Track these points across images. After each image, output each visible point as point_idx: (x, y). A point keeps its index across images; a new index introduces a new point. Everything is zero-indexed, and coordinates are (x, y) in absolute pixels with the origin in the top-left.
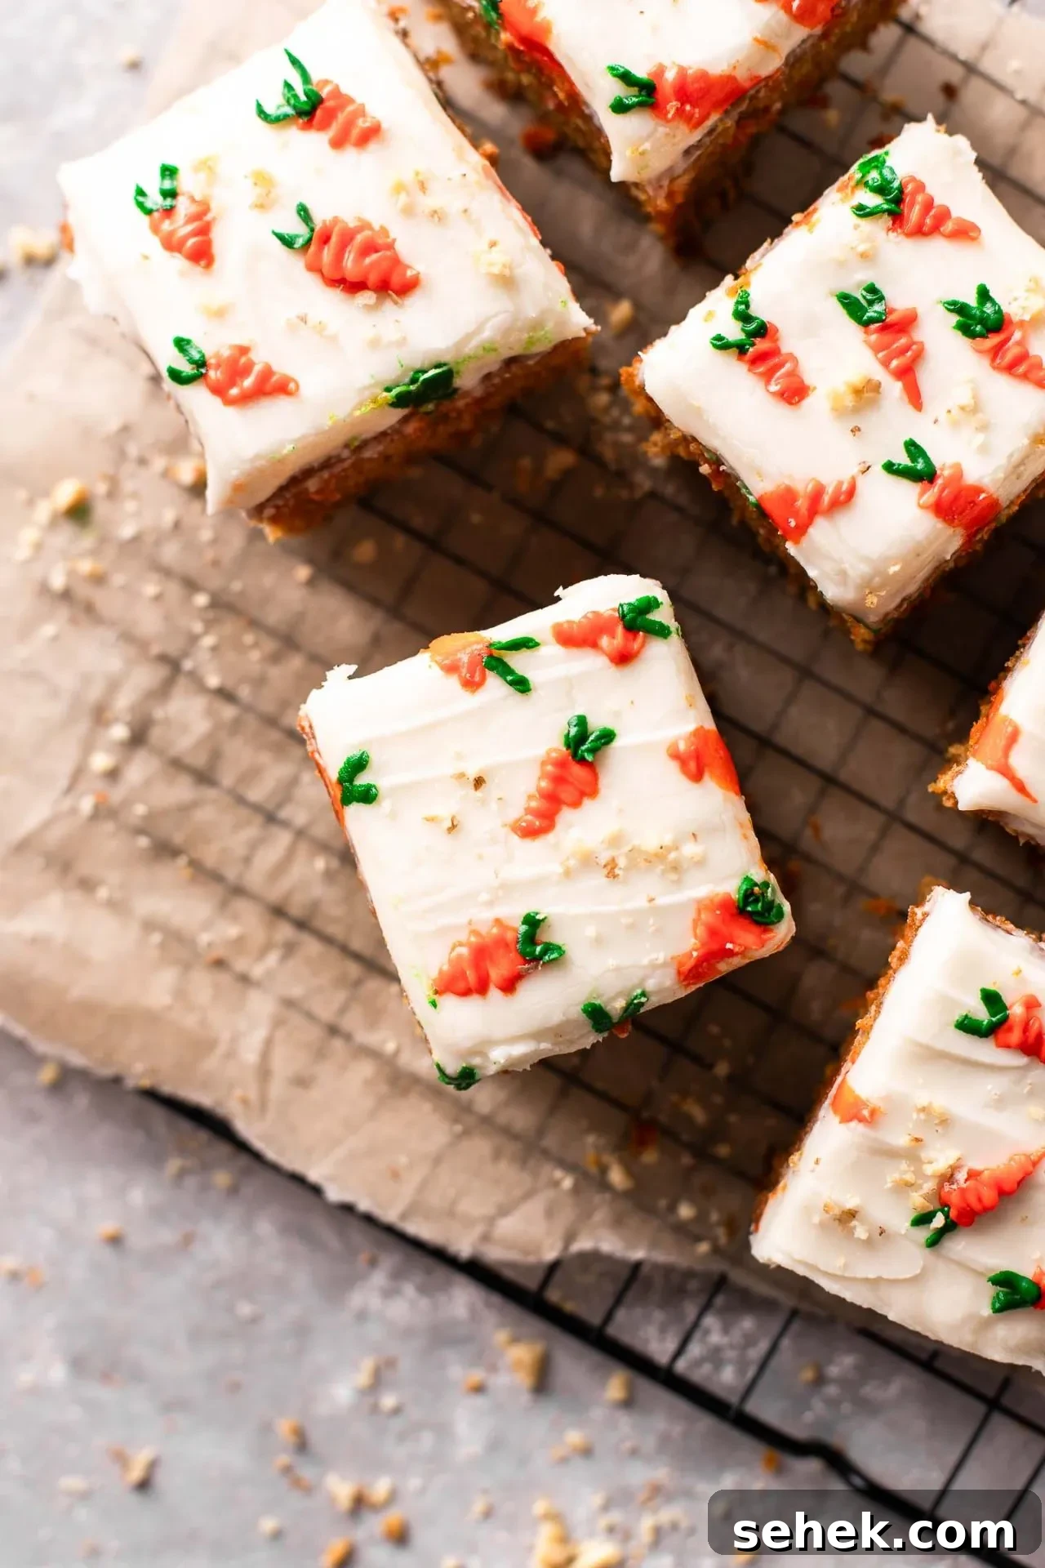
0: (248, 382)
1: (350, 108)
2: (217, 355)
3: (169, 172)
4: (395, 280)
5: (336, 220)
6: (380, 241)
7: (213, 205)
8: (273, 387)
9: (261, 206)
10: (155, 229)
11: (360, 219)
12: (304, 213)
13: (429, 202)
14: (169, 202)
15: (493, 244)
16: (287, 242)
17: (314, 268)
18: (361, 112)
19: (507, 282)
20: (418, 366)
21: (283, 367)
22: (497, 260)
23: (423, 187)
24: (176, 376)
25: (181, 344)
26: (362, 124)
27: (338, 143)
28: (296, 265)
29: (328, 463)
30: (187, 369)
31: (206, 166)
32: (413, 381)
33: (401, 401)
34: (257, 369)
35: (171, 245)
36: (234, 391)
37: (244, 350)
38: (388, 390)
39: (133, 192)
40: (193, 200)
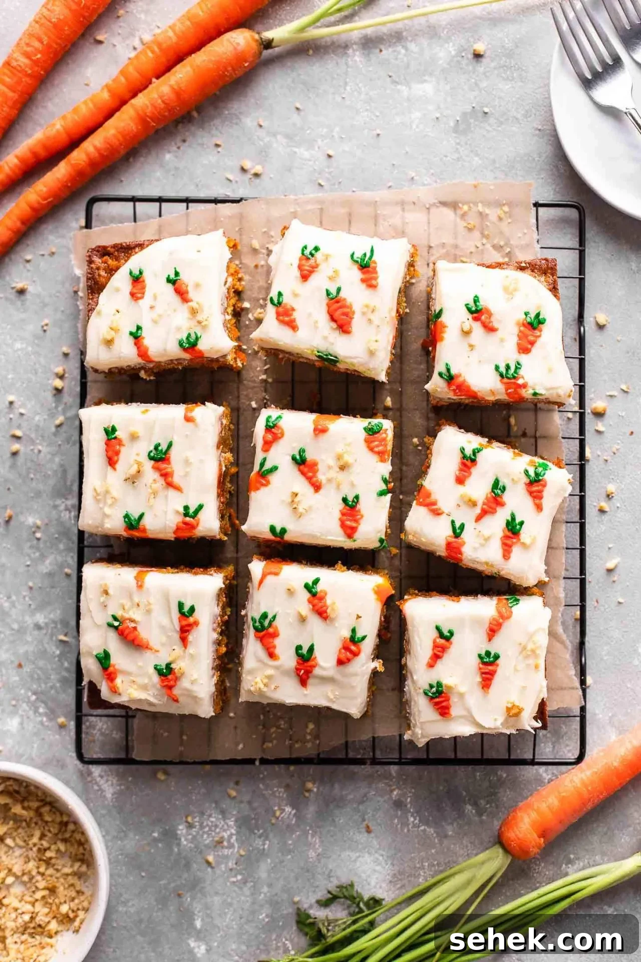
0: (287, 319)
1: (374, 275)
2: (286, 304)
3: (316, 249)
4: (345, 328)
5: (345, 299)
6: (350, 315)
7: (320, 267)
8: (292, 325)
9: (331, 279)
10: (300, 260)
11: (351, 305)
12: (339, 290)
13: (372, 317)
14: (310, 256)
15: (376, 341)
16: (328, 293)
17: (328, 305)
18: (376, 279)
19: (372, 353)
20: (331, 352)
21: (299, 322)
22: (373, 347)
23: (373, 311)
24: (272, 300)
25: (280, 294)
26: (374, 282)
27: (363, 281)
28: (324, 300)
29: (290, 353)
30: (276, 301)
31: (327, 257)
32: (326, 355)
33: (319, 357)
34: (292, 317)
35: (300, 267)
36: (281, 318)
37: (293, 310)
38: (318, 352)
39: (304, 245)
40: (316, 262)
